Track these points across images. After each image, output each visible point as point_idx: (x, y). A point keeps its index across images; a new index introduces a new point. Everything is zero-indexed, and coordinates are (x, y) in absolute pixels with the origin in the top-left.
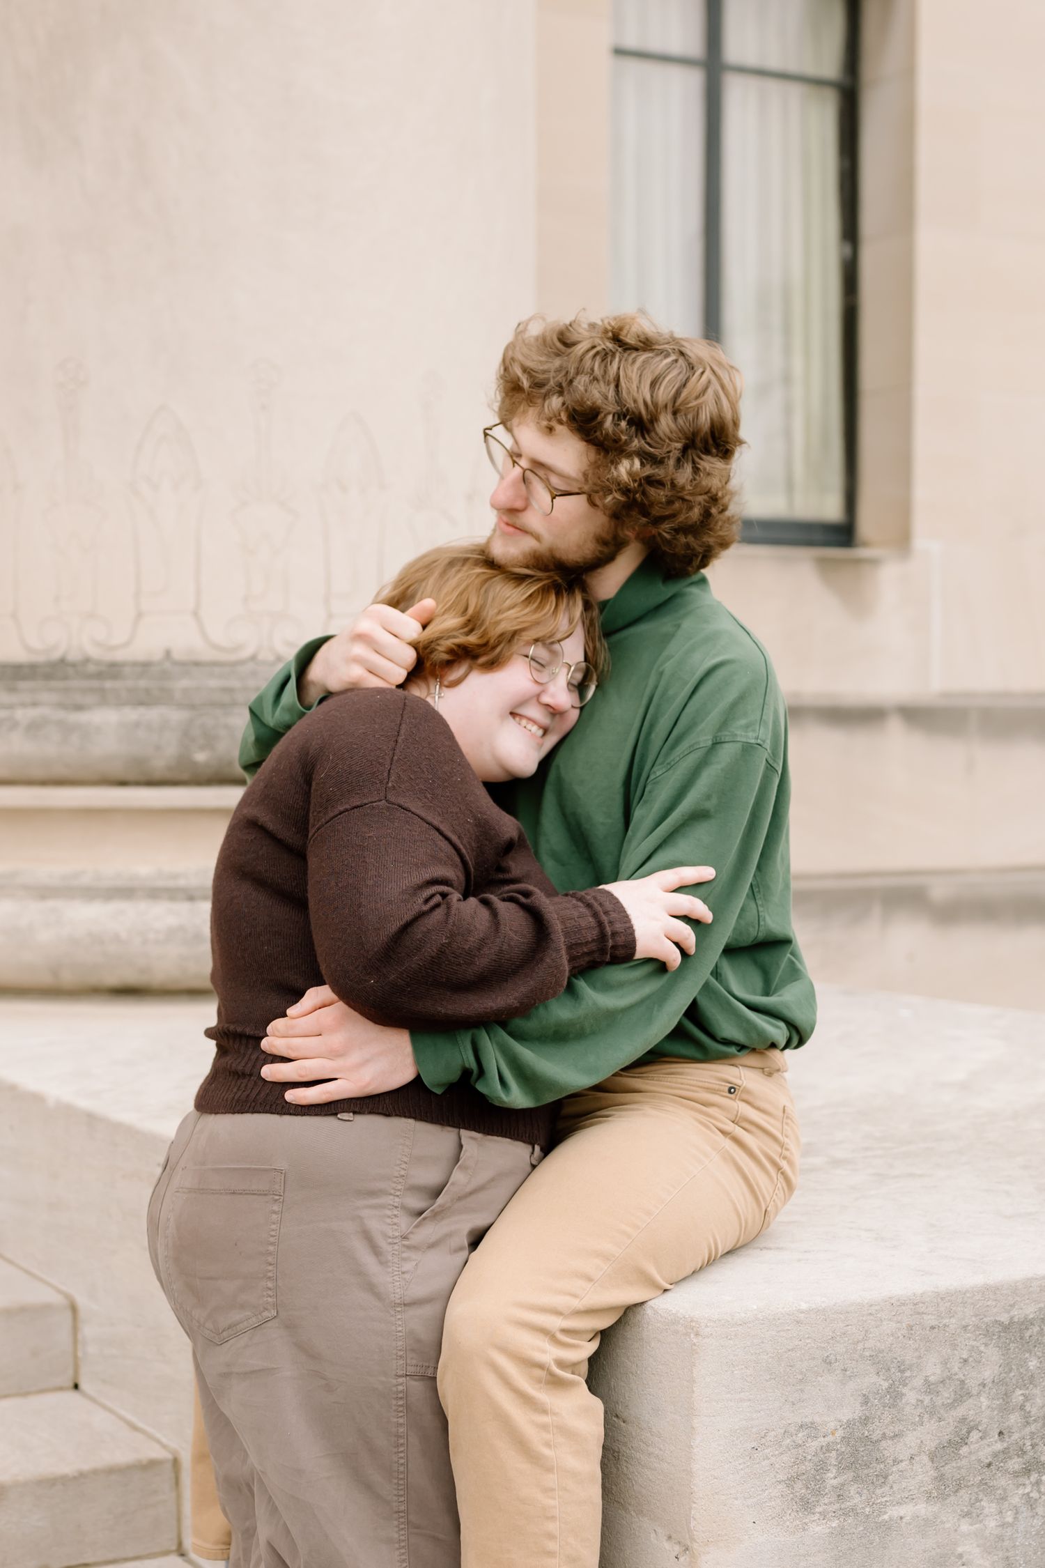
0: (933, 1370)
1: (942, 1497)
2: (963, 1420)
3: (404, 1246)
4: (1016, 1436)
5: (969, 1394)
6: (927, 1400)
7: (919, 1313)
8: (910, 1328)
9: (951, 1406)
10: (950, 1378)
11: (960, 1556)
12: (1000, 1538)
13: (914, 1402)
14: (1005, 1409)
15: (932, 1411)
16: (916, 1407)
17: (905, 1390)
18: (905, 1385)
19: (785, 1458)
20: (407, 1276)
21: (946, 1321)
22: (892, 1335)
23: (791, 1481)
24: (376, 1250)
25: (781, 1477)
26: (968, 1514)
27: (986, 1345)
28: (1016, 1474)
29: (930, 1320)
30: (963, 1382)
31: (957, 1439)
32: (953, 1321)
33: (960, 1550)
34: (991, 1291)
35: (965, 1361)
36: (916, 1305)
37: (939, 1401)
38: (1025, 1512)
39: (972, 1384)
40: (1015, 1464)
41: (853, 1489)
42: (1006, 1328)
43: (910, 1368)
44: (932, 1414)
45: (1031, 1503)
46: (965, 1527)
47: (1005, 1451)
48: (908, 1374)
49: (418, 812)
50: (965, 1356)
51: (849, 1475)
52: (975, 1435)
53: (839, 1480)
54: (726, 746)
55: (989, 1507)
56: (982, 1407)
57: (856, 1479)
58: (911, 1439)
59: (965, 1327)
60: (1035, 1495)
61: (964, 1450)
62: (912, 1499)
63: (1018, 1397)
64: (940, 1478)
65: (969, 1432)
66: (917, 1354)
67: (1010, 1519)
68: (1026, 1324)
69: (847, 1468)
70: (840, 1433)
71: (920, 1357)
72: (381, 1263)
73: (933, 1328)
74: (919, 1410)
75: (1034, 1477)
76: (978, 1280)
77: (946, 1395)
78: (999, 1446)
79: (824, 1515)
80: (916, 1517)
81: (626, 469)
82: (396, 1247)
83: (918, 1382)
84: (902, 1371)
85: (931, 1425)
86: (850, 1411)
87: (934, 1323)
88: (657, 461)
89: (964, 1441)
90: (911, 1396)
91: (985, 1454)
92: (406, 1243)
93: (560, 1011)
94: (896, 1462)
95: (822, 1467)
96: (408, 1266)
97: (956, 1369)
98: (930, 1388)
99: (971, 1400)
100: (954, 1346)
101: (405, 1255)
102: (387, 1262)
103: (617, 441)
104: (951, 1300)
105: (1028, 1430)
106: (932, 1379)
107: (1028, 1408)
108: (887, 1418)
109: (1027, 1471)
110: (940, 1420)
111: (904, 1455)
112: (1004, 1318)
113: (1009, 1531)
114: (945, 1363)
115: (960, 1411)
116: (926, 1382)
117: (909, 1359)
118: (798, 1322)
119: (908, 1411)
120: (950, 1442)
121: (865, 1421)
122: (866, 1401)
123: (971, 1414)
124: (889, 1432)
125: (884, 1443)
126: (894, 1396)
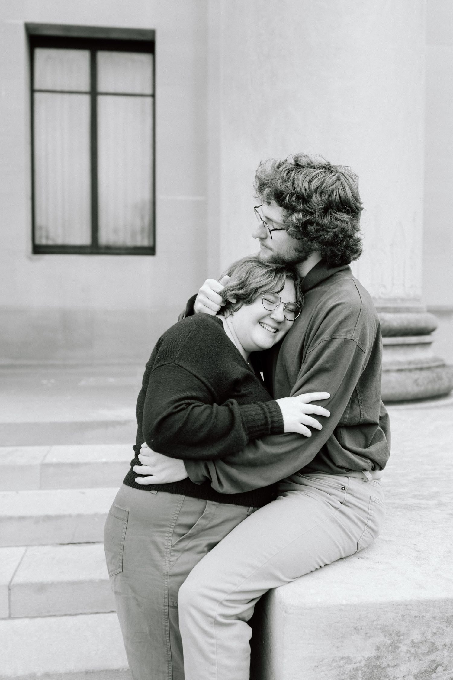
0: (416, 636)
2: (434, 661)
3: (172, 550)
5: (437, 649)
6: (413, 650)
7: (408, 610)
8: (403, 616)
9: (427, 654)
10: (426, 641)
13: (405, 651)
15: (416, 656)
16: (407, 653)
17: (400, 645)
18: (400, 643)
19: (333, 672)
20: (172, 563)
21: (424, 614)
22: (393, 619)
24: (160, 551)
27: (447, 627)
29: (415, 613)
30: (433, 643)
31: (430, 669)
32: (428, 614)
35: (435, 633)
36: (407, 605)
37: (419, 651)
39: (439, 644)
43: (403, 635)
44: (415, 657)
48: (402, 637)
49: (187, 368)
50: (435, 631)
52: (440, 669)
54: (337, 340)
56: (444, 655)
58: (404, 668)
59: (435, 618)
61: (434, 675)
65: (437, 667)
66: (407, 628)
70: (364, 662)
71: (409, 630)
72: (161, 556)
73: (416, 617)
74: (408, 655)
77: (424, 649)
81: (296, 217)
82: (168, 550)
83: (408, 642)
84: (399, 636)
85: (415, 662)
86: (370, 652)
87: (416, 615)
88: (312, 214)
89: (434, 671)
90: (403, 648)
92: (173, 548)
93: (250, 455)
96: (173, 559)
97: (429, 637)
98: (414, 644)
99: (438, 652)
100: (429, 626)
101: (172, 554)
102: (164, 556)
103: (292, 205)
106: (416, 641)
108: (390, 657)
110: (420, 660)
111: (400, 675)
114: (423, 634)
115: (432, 657)
116: (412, 641)
117: (403, 630)
118: (340, 610)
119: (402, 654)
120: (426, 671)
121: (378, 658)
122: (378, 649)
123: (438, 659)
124: (391, 664)
125: (388, 669)
126: (394, 647)
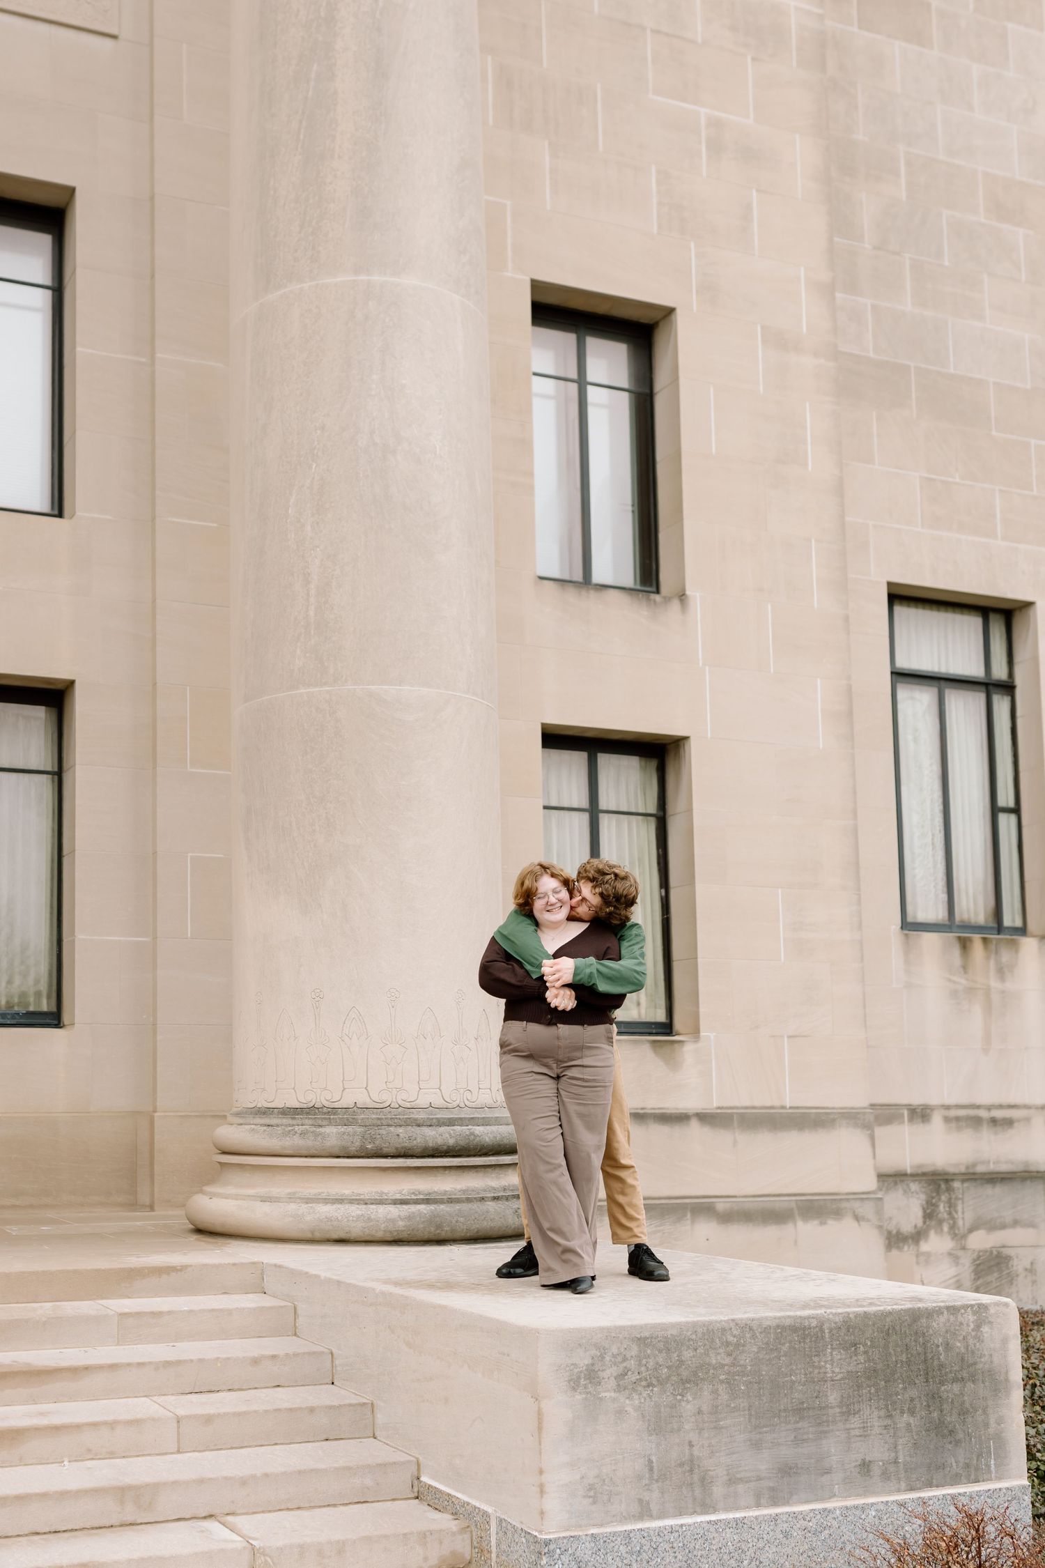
0: (615, 1351)
1: (620, 1391)
2: (626, 1367)
4: (644, 1374)
5: (627, 1359)
6: (613, 1360)
7: (610, 1332)
8: (607, 1336)
9: (622, 1362)
10: (621, 1354)
11: (626, 1411)
12: (640, 1407)
13: (609, 1360)
14: (640, 1365)
16: (609, 1362)
17: (605, 1356)
18: (606, 1354)
19: (567, 1374)
22: (601, 1338)
23: (569, 1381)
25: (567, 1379)
26: (627, 1398)
27: (633, 1344)
28: (644, 1387)
29: (614, 1335)
30: (625, 1355)
31: (624, 1373)
32: (621, 1335)
33: (626, 1409)
34: (633, 1327)
36: (609, 1329)
37: (617, 1361)
38: (648, 1399)
39: (628, 1356)
40: (644, 1383)
41: (590, 1386)
42: (639, 1339)
43: (607, 1349)
44: (615, 1365)
45: (650, 1397)
46: (627, 1402)
47: (641, 1379)
48: (606, 1351)
50: (626, 1347)
51: (588, 1381)
52: (630, 1373)
53: (585, 1382)
55: (635, 1396)
56: (632, 1364)
57: (590, 1382)
58: (608, 1372)
59: (625, 1338)
60: (651, 1394)
61: (626, 1377)
62: (609, 1391)
63: (644, 1362)
64: (619, 1385)
65: (628, 1372)
66: (609, 1345)
67: (643, 1401)
68: (646, 1338)
69: (587, 1379)
70: (584, 1368)
74: (611, 1363)
75: (651, 1388)
76: (629, 1323)
77: (620, 1359)
78: (638, 1377)
79: (580, 1393)
80: (611, 1397)
83: (610, 1354)
85: (615, 1368)
86: (588, 1361)
87: (616, 1336)
89: (626, 1374)
90: (608, 1358)
91: (634, 1379)
94: (603, 1378)
95: (579, 1378)
97: (623, 1351)
98: (614, 1356)
99: (629, 1362)
100: (622, 1344)
104: (622, 1329)
105: (648, 1373)
106: (615, 1354)
107: (648, 1365)
109: (648, 1386)
110: (618, 1366)
111: (606, 1376)
112: (638, 1336)
113: (643, 1405)
114: (619, 1349)
115: (625, 1365)
116: (613, 1354)
117: (607, 1346)
118: (570, 1332)
119: (607, 1363)
120: (621, 1374)
121: (593, 1365)
122: (593, 1358)
123: (628, 1366)
124: (601, 1369)
125: (599, 1373)
126: (602, 1357)
